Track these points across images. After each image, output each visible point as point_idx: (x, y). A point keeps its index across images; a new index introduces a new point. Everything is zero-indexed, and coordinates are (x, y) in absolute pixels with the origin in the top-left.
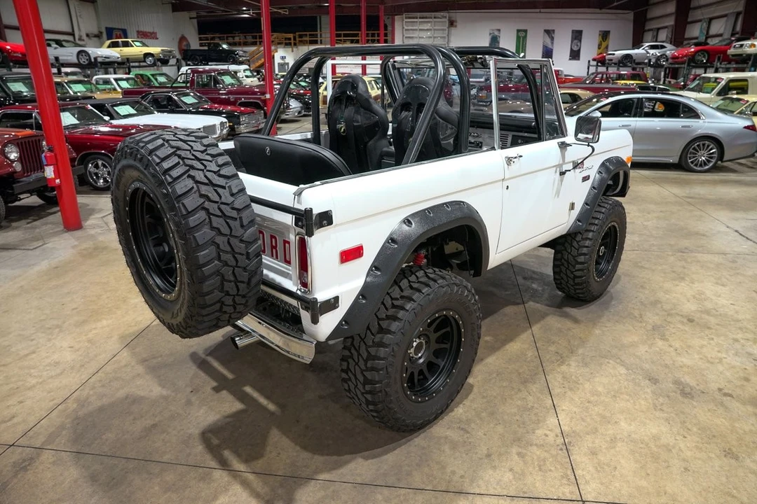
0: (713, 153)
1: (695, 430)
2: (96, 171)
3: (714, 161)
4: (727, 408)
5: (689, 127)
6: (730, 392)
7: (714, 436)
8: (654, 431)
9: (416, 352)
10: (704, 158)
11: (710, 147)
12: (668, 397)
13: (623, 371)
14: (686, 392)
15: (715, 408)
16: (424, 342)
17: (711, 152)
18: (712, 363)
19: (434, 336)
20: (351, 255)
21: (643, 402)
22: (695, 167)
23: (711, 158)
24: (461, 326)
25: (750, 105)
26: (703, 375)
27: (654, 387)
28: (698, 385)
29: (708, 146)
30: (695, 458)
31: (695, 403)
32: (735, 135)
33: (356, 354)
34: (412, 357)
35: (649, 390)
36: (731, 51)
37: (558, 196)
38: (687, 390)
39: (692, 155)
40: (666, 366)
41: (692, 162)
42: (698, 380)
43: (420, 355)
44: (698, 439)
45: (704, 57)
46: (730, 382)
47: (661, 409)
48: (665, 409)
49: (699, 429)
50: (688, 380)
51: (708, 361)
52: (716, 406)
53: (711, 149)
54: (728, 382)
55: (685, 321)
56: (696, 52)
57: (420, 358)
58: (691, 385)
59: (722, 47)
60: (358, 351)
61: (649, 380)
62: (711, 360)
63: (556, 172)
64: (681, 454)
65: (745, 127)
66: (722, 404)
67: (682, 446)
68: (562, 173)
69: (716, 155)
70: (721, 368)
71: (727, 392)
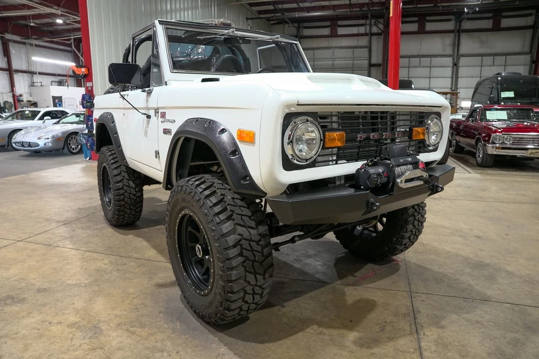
12: (20, 289)
14: (8, 299)
21: (35, 277)
35: (38, 284)
38: (9, 301)
40: (44, 305)
42: (5, 313)
50: (16, 308)
61: (45, 289)
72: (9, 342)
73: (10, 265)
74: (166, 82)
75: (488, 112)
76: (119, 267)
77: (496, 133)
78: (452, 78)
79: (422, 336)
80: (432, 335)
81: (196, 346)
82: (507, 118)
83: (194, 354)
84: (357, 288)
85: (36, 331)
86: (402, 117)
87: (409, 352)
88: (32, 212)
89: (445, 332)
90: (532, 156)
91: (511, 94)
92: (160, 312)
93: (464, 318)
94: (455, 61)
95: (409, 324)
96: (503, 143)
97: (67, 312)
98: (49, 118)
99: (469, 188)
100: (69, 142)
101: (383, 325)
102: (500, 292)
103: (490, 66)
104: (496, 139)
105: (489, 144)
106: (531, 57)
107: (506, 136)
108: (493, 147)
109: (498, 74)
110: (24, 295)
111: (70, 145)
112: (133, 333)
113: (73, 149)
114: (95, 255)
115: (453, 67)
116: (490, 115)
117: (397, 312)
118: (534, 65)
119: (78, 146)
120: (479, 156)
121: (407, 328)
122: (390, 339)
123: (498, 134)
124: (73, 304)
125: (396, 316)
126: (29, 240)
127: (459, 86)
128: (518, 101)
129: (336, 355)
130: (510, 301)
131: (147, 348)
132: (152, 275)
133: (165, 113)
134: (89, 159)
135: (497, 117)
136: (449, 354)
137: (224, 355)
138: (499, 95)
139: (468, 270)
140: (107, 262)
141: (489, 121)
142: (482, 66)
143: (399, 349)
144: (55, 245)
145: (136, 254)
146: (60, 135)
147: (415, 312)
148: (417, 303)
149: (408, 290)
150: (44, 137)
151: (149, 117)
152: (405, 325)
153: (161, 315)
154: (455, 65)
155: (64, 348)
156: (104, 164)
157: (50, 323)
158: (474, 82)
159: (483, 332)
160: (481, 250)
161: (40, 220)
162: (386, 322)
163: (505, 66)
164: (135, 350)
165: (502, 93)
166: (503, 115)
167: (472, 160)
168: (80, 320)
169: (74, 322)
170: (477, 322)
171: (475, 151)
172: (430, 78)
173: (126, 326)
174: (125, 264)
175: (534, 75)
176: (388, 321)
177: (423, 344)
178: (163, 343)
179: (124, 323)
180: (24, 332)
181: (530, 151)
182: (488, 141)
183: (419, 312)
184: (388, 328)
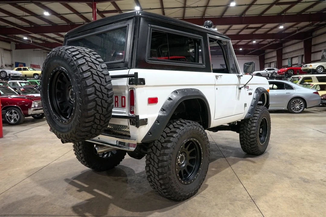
0: (302, 104)
1: (313, 193)
2: (10, 115)
3: (303, 108)
5: (289, 93)
7: (322, 195)
8: (294, 194)
9: (181, 161)
10: (298, 107)
11: (300, 102)
12: (298, 183)
13: (274, 175)
14: (306, 181)
15: (320, 186)
16: (184, 156)
17: (301, 104)
19: (188, 153)
20: (153, 101)
22: (295, 111)
23: (301, 106)
24: (201, 146)
25: (314, 86)
26: (313, 175)
27: (290, 180)
28: (311, 179)
29: (299, 101)
30: (315, 202)
31: (311, 184)
32: (310, 96)
33: (153, 161)
34: (179, 163)
35: (288, 181)
36: (302, 68)
37: (239, 100)
38: (306, 180)
39: (292, 106)
40: (295, 173)
41: (293, 109)
43: (183, 162)
44: (315, 196)
45: (292, 72)
47: (295, 187)
48: (296, 186)
49: (315, 193)
50: (306, 177)
51: (314, 171)
52: (321, 185)
53: (301, 103)
54: (324, 177)
55: (300, 159)
56: (288, 70)
57: (183, 164)
58: (308, 179)
59: (299, 68)
60: (153, 160)
61: (287, 178)
63: (237, 88)
64: (308, 201)
65: (314, 93)
66: (323, 184)
67: (308, 198)
68: (240, 89)
69: (303, 105)
70: (320, 173)
71: (325, 180)
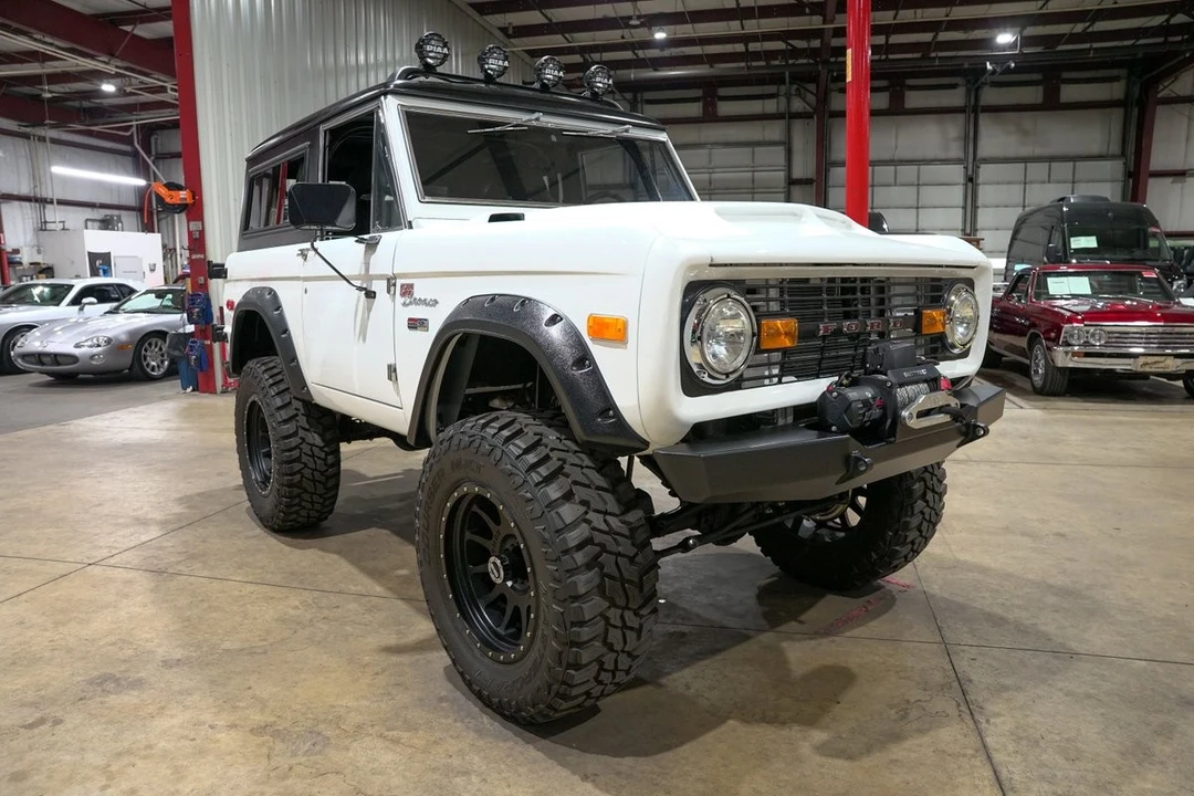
1: (47, 654)
4: (23, 705)
6: (36, 731)
12: (125, 661)
14: (107, 682)
15: (43, 692)
18: (119, 755)
21: (149, 636)
26: (110, 722)
30: (19, 635)
31: (79, 678)
35: (160, 651)
38: (111, 686)
40: (188, 692)
42: (111, 708)
46: (51, 747)
47: (114, 644)
49: (41, 658)
50: (130, 698)
52: (43, 697)
54: (55, 743)
61: (179, 660)
62: (126, 760)
66: (35, 705)
71: (42, 728)
72: (140, 764)
73: (87, 613)
74: (410, 222)
75: (1050, 280)
76: (326, 612)
77: (1072, 323)
78: (965, 208)
79: (984, 725)
80: (1004, 723)
81: (535, 762)
82: (1089, 292)
83: (535, 776)
84: (836, 638)
85: (187, 743)
86: (898, 290)
87: (965, 755)
88: (99, 505)
89: (1027, 716)
90: (1147, 369)
91: (1090, 242)
92: (441, 699)
93: (1061, 690)
94: (970, 173)
95: (955, 703)
96: (1087, 344)
97: (241, 704)
98: (93, 300)
99: (1025, 438)
100: (143, 352)
101: (904, 706)
102: (1123, 639)
103: (1043, 182)
104: (1072, 336)
105: (1058, 345)
106: (1124, 164)
107: (1092, 330)
108: (1067, 353)
109: (1062, 199)
110: (138, 672)
111: (145, 359)
112: (396, 741)
113: (153, 370)
114: (267, 589)
115: (966, 185)
116: (1056, 286)
117: (926, 683)
118: (1131, 181)
119: (162, 362)
120: (1036, 372)
121: (952, 710)
122: (921, 732)
123: (1075, 325)
124: (250, 688)
125: (925, 690)
126: (112, 561)
127: (979, 226)
128: (1106, 256)
129: (822, 766)
130: (1143, 655)
131: (434, 770)
132: (402, 627)
133: (412, 286)
134: (193, 390)
135: (1069, 289)
136: (1044, 757)
137: (596, 775)
138: (1066, 244)
139: (1051, 599)
140: (297, 603)
141: (1054, 298)
142: (1025, 183)
143: (944, 751)
144: (171, 571)
145: (355, 586)
146: (123, 338)
147: (963, 682)
148: (963, 665)
149: (939, 639)
150: (89, 343)
151: (370, 295)
152: (944, 704)
153: (444, 704)
154: (971, 180)
155: (258, 775)
156: (254, 398)
157: (211, 727)
158: (1012, 216)
159: (1103, 714)
160: (1071, 560)
161: (121, 521)
162: (908, 702)
163: (1074, 182)
164: (408, 774)
165: (1072, 239)
166: (1082, 285)
167: (1020, 381)
168: (273, 719)
169: (263, 724)
170: (1088, 696)
171: (1027, 362)
172: (917, 208)
173: (376, 728)
174: (337, 607)
175: (1132, 201)
176: (912, 700)
177: (988, 740)
178: (463, 759)
179: (370, 723)
180: (162, 744)
181: (1142, 360)
182: (1056, 340)
183: (970, 681)
184: (914, 713)
